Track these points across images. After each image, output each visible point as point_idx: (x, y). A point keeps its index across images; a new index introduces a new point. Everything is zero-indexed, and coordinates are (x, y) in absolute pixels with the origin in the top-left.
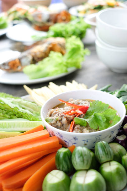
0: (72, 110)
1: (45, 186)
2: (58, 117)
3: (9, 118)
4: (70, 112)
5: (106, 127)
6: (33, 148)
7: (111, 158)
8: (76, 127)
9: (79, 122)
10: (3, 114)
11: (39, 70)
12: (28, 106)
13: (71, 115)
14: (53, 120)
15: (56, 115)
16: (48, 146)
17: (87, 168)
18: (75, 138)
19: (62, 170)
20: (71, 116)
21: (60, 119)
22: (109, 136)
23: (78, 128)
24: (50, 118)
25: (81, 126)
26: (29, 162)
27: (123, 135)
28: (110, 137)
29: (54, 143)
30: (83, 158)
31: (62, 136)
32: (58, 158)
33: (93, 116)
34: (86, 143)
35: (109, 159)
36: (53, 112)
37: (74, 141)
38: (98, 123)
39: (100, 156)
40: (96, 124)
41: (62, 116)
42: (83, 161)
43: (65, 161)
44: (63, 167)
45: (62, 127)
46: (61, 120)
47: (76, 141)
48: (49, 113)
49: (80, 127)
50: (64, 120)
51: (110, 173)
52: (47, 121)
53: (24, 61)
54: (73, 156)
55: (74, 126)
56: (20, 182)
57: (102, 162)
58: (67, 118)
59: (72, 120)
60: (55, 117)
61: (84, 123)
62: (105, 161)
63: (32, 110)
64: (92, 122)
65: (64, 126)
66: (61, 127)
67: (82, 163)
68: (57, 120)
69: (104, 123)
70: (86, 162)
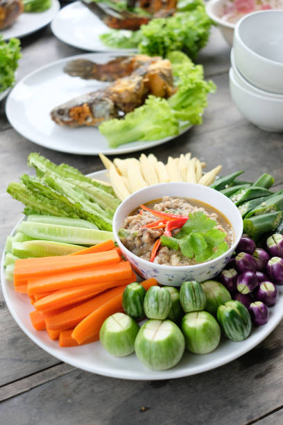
0: (160, 222)
1: (103, 334)
2: (137, 231)
3: (67, 217)
4: (157, 224)
5: (206, 258)
6: (93, 278)
7: (200, 307)
8: (161, 251)
9: (167, 243)
10: (59, 209)
11: (127, 128)
12: (99, 198)
13: (157, 229)
14: (129, 234)
15: (136, 226)
16: (115, 275)
17: (163, 318)
18: (155, 271)
19: (130, 316)
20: (158, 232)
21: (140, 234)
22: (208, 271)
23: (164, 253)
24: (126, 230)
25: (170, 249)
26: (85, 297)
27: (233, 269)
28: (209, 273)
29: (124, 272)
30: (158, 304)
31: (137, 264)
32: (126, 296)
33: (188, 237)
34: (171, 278)
35: (198, 309)
36: (132, 220)
37: (154, 273)
38: (195, 249)
39: (185, 303)
40: (192, 250)
41: (143, 231)
42: (158, 308)
43: (135, 303)
44: (131, 310)
45: (141, 247)
46: (141, 236)
47: (156, 274)
48: (126, 221)
49: (168, 251)
50: (146, 237)
51: (195, 330)
52: (120, 234)
53: (99, 109)
54: (145, 299)
55: (160, 247)
56: (71, 322)
57: (187, 311)
58: (150, 235)
59: (158, 238)
60: (133, 231)
61: (175, 246)
62: (191, 310)
63: (104, 204)
64: (186, 246)
65: (145, 245)
66: (139, 247)
67: (156, 311)
68: (135, 237)
69: (204, 250)
70: (161, 310)
